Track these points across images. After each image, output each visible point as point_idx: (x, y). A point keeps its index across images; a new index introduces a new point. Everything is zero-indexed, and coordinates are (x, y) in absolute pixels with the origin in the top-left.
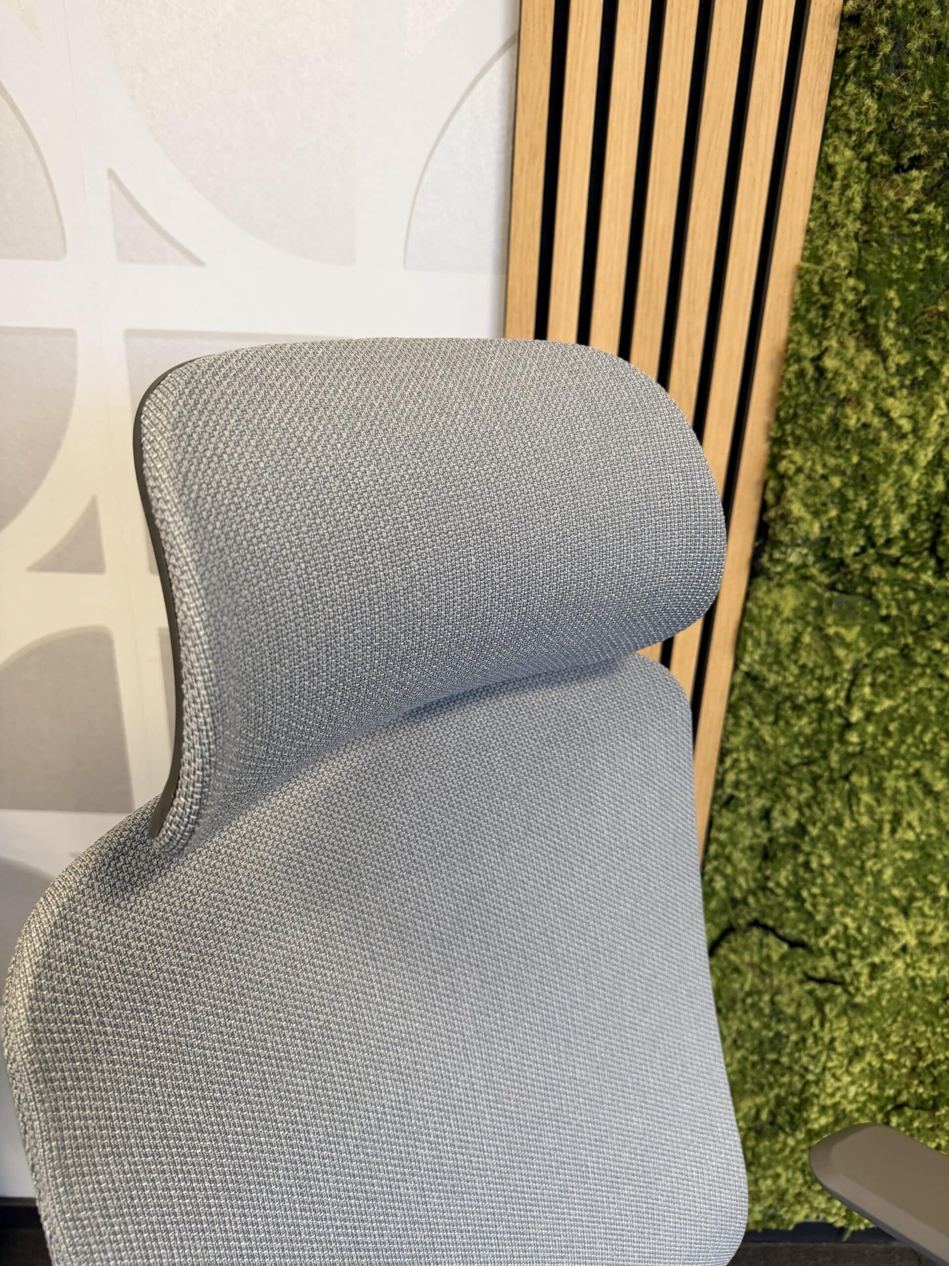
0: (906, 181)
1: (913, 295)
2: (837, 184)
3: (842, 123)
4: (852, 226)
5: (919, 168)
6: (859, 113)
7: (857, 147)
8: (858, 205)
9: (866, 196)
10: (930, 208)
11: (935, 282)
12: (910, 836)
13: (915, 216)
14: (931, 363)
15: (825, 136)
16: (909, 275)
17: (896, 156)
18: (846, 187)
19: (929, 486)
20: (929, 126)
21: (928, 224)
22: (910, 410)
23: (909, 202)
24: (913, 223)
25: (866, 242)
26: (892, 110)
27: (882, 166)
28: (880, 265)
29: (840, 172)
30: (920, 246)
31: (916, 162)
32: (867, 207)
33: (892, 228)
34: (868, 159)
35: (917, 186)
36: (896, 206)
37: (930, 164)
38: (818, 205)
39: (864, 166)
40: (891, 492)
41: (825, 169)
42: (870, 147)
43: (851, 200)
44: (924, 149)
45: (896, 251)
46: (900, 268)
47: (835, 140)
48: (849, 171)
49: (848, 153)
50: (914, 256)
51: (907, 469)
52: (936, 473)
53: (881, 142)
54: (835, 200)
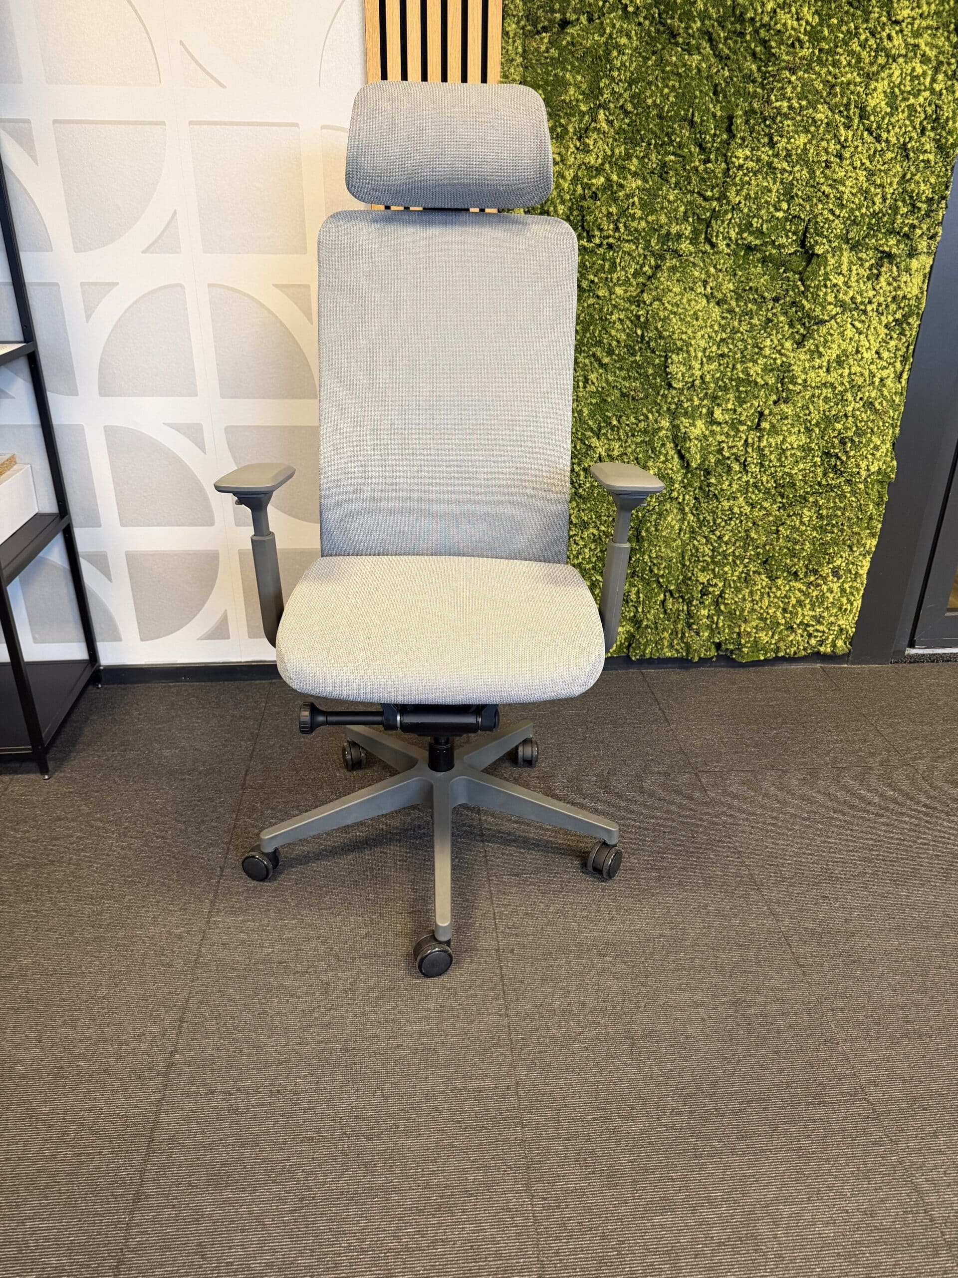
0: (542, 39)
1: (550, 92)
2: (511, 41)
3: (510, 12)
4: (519, 60)
5: (546, 32)
6: (515, 7)
7: (518, 23)
8: (520, 50)
9: (524, 46)
10: (552, 50)
11: (560, 86)
12: (593, 389)
13: (546, 55)
14: (563, 126)
15: (504, 18)
16: (547, 83)
17: (535, 26)
18: (514, 42)
19: (575, 191)
20: (547, 12)
21: (552, 59)
22: (558, 150)
23: (543, 48)
24: (546, 58)
25: (526, 67)
26: (529, 5)
27: (529, 31)
28: (533, 78)
29: (511, 35)
30: (550, 68)
31: (545, 29)
32: (524, 51)
33: (537, 60)
34: (523, 28)
35: (546, 40)
36: (537, 50)
37: (551, 30)
38: (504, 51)
39: (521, 32)
40: (555, 193)
41: (505, 33)
42: (523, 23)
43: (517, 48)
44: (546, 23)
45: (539, 71)
46: (542, 78)
47: (508, 20)
48: (515, 34)
49: (514, 26)
50: (548, 73)
51: (561, 181)
52: (577, 184)
53: (528, 20)
54: (510, 48)
